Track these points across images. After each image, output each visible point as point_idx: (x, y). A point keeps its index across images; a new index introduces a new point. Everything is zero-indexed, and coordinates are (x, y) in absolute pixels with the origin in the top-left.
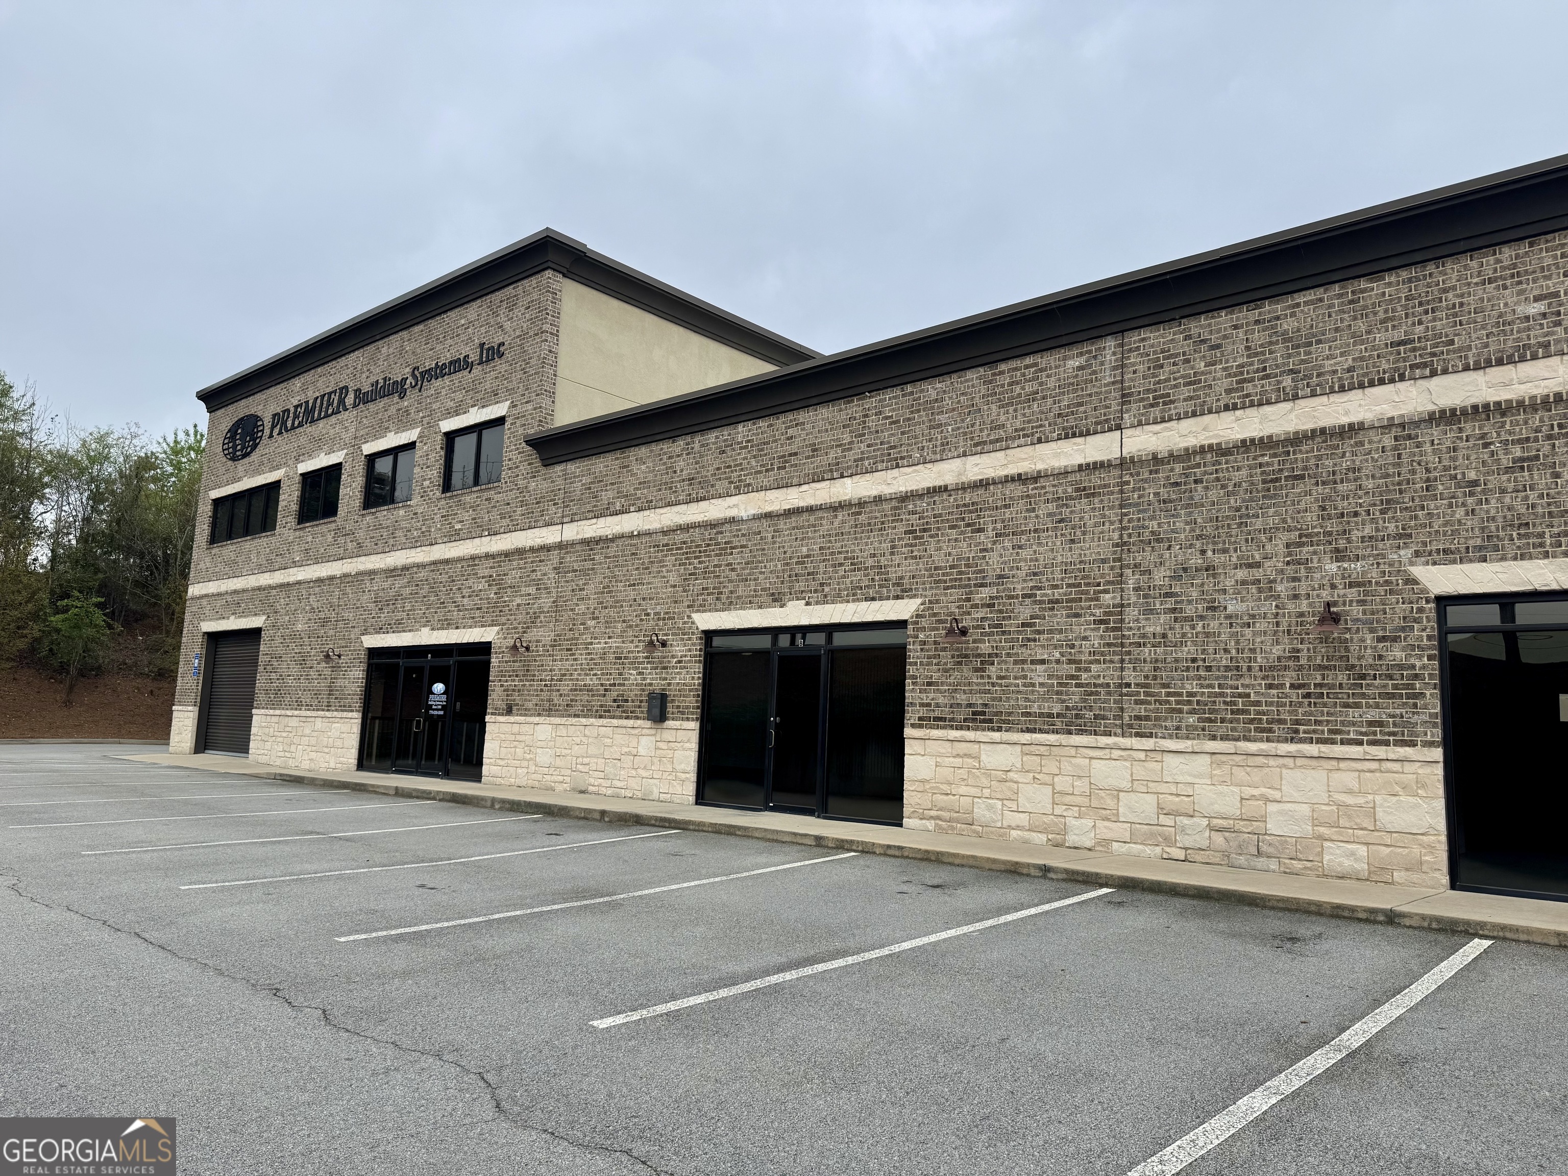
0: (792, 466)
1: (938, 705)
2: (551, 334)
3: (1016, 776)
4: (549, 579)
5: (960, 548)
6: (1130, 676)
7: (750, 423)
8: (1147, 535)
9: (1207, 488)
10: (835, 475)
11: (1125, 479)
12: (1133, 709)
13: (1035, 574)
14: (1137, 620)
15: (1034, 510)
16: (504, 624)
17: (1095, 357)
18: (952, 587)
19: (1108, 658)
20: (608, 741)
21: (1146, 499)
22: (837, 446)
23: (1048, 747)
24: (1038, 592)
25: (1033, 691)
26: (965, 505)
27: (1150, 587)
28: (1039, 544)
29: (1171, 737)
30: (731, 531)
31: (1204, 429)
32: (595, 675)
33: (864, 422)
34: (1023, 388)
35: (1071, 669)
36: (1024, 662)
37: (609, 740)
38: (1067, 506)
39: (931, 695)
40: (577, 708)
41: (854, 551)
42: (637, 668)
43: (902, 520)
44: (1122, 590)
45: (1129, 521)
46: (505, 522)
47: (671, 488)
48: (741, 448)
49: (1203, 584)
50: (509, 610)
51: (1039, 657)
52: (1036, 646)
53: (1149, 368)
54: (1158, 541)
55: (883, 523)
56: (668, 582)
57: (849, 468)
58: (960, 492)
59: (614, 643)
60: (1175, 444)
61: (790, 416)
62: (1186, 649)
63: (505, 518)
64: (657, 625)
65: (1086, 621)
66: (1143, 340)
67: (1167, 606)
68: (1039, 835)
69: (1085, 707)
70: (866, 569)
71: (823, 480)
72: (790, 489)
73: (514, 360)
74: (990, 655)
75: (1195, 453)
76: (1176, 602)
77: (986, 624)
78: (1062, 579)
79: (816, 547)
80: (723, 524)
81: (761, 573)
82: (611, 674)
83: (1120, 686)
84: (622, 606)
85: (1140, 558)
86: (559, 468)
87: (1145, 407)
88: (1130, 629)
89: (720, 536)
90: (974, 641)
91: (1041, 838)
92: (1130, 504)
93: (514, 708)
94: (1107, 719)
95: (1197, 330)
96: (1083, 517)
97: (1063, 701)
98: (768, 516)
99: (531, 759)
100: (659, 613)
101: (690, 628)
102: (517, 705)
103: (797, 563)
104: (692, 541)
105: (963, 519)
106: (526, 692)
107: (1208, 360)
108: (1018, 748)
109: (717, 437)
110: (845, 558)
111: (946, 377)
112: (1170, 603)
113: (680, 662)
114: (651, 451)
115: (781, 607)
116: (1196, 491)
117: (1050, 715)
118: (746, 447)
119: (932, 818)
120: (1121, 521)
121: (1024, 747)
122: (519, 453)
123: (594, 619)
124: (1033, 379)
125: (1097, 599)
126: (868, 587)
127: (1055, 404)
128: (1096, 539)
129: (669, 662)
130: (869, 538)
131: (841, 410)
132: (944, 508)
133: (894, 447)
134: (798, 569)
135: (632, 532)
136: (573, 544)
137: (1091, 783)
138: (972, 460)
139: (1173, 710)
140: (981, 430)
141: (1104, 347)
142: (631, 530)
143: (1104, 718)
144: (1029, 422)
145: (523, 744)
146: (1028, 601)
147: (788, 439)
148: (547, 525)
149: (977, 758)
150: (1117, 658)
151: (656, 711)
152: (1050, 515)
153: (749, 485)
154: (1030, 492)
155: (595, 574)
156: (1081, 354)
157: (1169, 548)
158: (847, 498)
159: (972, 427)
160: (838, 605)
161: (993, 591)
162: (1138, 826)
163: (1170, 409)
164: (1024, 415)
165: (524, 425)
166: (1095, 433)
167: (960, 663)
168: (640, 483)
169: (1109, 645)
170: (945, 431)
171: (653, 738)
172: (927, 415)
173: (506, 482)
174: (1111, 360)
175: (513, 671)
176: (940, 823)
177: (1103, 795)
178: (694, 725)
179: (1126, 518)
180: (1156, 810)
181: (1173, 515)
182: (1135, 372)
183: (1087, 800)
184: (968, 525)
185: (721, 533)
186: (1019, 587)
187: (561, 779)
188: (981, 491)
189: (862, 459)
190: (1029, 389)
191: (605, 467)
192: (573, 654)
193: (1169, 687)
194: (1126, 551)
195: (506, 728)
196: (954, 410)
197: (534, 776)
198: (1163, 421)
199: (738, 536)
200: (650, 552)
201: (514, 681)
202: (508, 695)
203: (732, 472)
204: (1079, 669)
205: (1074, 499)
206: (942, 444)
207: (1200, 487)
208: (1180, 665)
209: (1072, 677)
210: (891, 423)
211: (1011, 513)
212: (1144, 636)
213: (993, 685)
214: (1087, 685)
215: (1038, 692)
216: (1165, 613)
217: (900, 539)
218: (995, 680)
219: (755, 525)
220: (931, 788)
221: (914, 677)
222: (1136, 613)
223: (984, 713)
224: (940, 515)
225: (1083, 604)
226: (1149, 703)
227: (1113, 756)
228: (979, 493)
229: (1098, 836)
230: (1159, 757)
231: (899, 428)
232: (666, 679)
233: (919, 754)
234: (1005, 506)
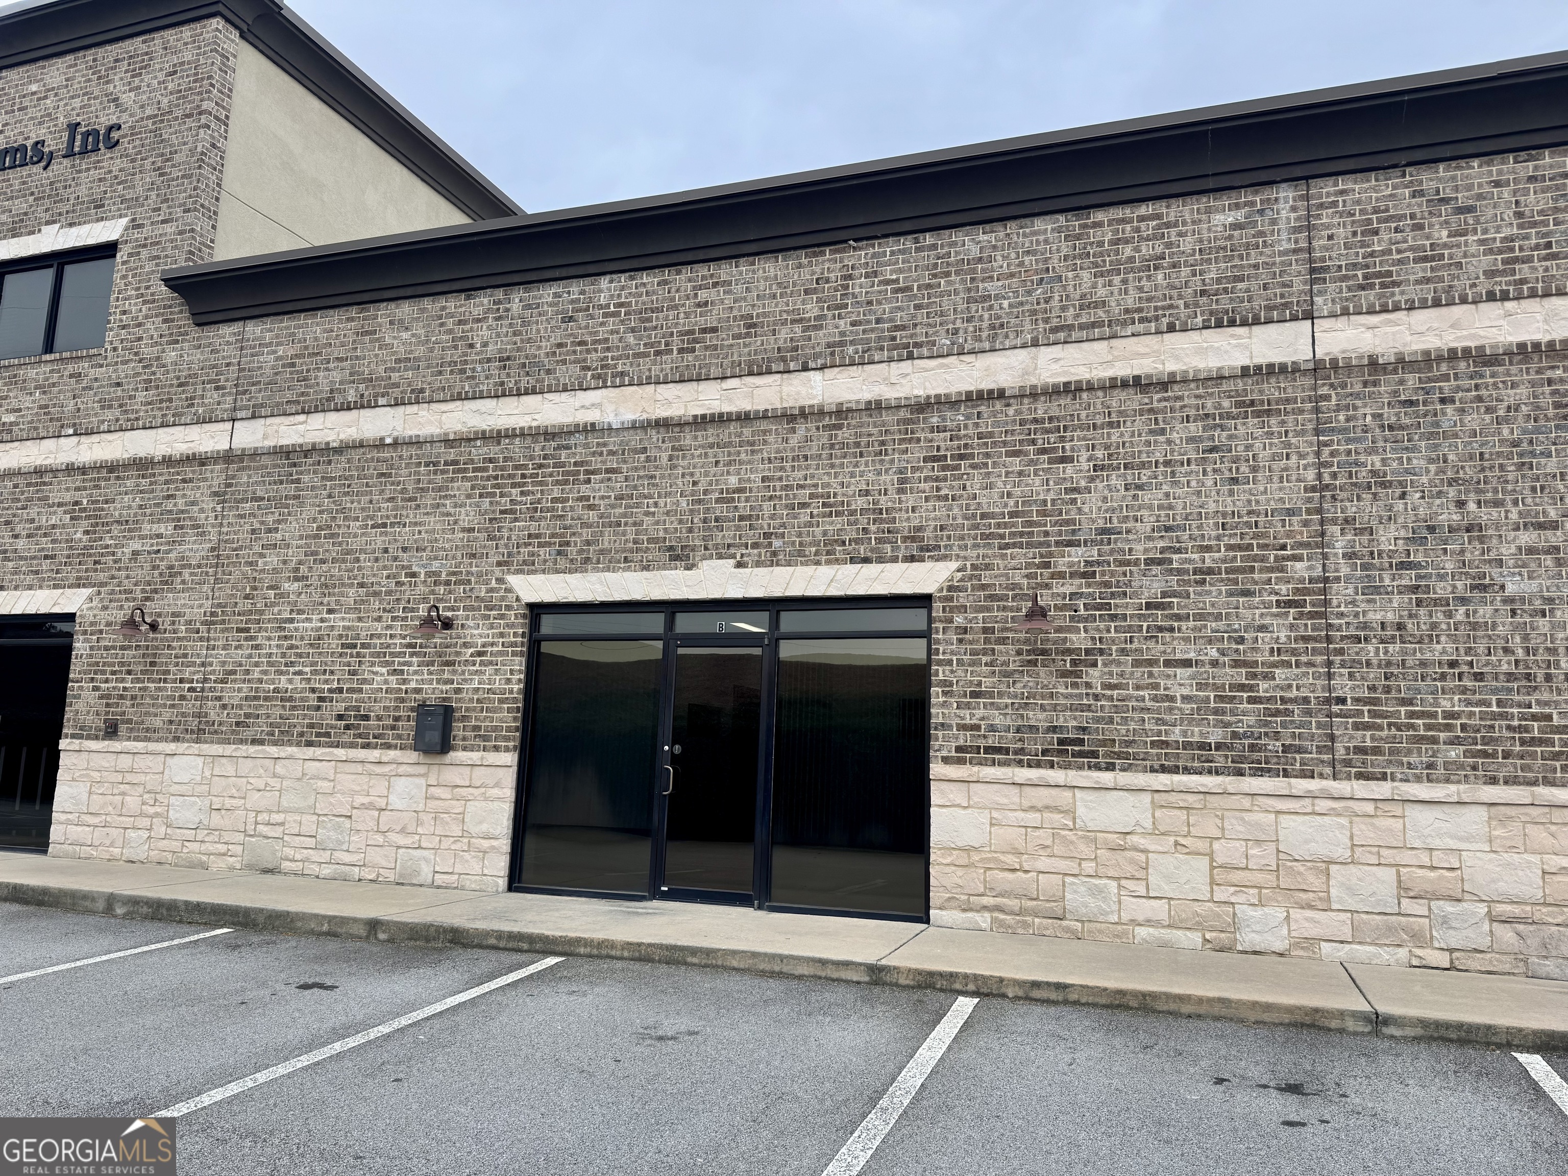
0: (707, 348)
1: (992, 728)
2: (216, 118)
3: (1142, 841)
4: (202, 510)
5: (1027, 485)
6: (1343, 685)
7: (623, 277)
8: (1363, 475)
9: (1462, 411)
10: (792, 366)
11: (1324, 391)
12: (1352, 737)
13: (1168, 529)
14: (1353, 603)
15: (1163, 432)
16: (102, 584)
17: (1261, 212)
18: (1014, 545)
19: (1304, 659)
20: (325, 786)
21: (1360, 422)
22: (794, 321)
23: (1201, 796)
24: (1175, 557)
25: (1171, 709)
26: (1035, 421)
27: (1372, 553)
28: (1175, 483)
29: (1418, 779)
30: (586, 446)
31: (1452, 326)
32: (299, 673)
33: (846, 287)
34: (1137, 250)
35: (1240, 676)
36: (1151, 663)
37: (326, 784)
38: (1223, 428)
39: (980, 713)
40: (260, 728)
41: (828, 485)
42: (387, 663)
43: (919, 440)
44: (1325, 556)
45: (1332, 454)
46: (109, 415)
47: (463, 371)
48: (606, 315)
49: (1462, 552)
50: (115, 562)
51: (1179, 656)
52: (1174, 639)
53: (1355, 234)
54: (1384, 485)
55: (883, 443)
56: (456, 522)
57: (816, 356)
58: (1026, 401)
59: (339, 621)
60: (1405, 345)
61: (702, 270)
62: (1439, 647)
63: (110, 407)
64: (433, 592)
65: (1263, 602)
66: (1342, 192)
67: (1403, 582)
68: (1188, 933)
69: (1266, 734)
70: (852, 513)
71: (769, 372)
72: (703, 385)
73: (140, 152)
74: (1088, 652)
75: (1440, 359)
76: (1419, 577)
77: (1081, 603)
78: (1218, 538)
79: (757, 477)
80: (570, 433)
81: (647, 514)
82: (332, 672)
83: (1328, 701)
84: (357, 560)
85: (1354, 509)
86: (227, 331)
87: (1349, 289)
88: (1342, 615)
89: (564, 453)
90: (1059, 630)
91: (1193, 939)
92: (1333, 430)
93: (123, 728)
94: (1306, 752)
95: (1433, 185)
96: (1252, 446)
97: (1227, 725)
98: (663, 424)
99: (157, 815)
100: (437, 574)
101: (503, 599)
102: (129, 721)
103: (718, 501)
104: (506, 459)
105: (1033, 442)
106: (148, 700)
107: (1454, 226)
108: (1146, 798)
109: (556, 295)
110: (812, 496)
111: (998, 226)
112: (1408, 578)
113: (480, 654)
114: (423, 310)
115: (688, 568)
116: (1444, 414)
117: (1204, 746)
118: (613, 315)
119: (985, 908)
120: (1318, 454)
121: (1156, 795)
122: (144, 302)
123: (297, 579)
124: (1155, 237)
125: (1282, 570)
126: (857, 541)
127: (1194, 275)
128: (1275, 479)
129: (458, 654)
130: (856, 466)
131: (800, 266)
132: (996, 424)
133: (903, 328)
134: (721, 510)
135: (382, 439)
136: (255, 454)
137: (1278, 851)
138: (1046, 354)
139: (1421, 739)
140: (1064, 309)
141: (1276, 199)
142: (379, 435)
143: (1300, 750)
144: (1149, 300)
145: (140, 789)
146: (1156, 569)
147: (699, 305)
148: (201, 421)
149: (1071, 812)
150: (1319, 659)
151: (434, 736)
152: (1190, 440)
153: (622, 374)
154: (1155, 404)
155: (301, 505)
156: (1237, 206)
157: (1403, 496)
158: (815, 402)
159: (1046, 302)
160: (800, 569)
161: (1093, 553)
162: (1364, 916)
163: (1393, 294)
164: (1140, 289)
165: (158, 257)
166: (1269, 321)
167: (1034, 663)
168: (398, 361)
169: (1305, 639)
170: (996, 307)
171: (422, 781)
172: (963, 281)
173: (115, 349)
174: (1288, 219)
175: (122, 664)
176: (1002, 916)
177: (1302, 869)
178: (510, 759)
179: (1326, 451)
180: (1395, 892)
181: (1407, 449)
182: (1330, 238)
183: (1272, 877)
184: (1043, 451)
185: (568, 447)
186: (1139, 547)
187: (222, 848)
188: (1065, 401)
189: (842, 344)
190: (1146, 249)
191: (325, 331)
192: (251, 638)
193: (1411, 704)
194: (1328, 498)
195: (106, 761)
196: (1012, 275)
197: (163, 844)
198: (1385, 310)
199: (601, 454)
200: (418, 473)
201: (123, 680)
202: (108, 705)
203: (588, 351)
204: (1254, 676)
205: (1233, 418)
206: (992, 327)
207: (1449, 409)
208: (1430, 671)
209: (1242, 687)
210: (896, 291)
211: (1122, 435)
212: (1365, 626)
213: (1096, 697)
214: (1269, 700)
215: (1180, 709)
216: (1400, 593)
217: (915, 469)
218: (1099, 690)
219: (635, 439)
220: (982, 860)
221: (946, 683)
222: (1350, 591)
223: (1081, 742)
224: (991, 435)
225: (1256, 576)
226: (1380, 728)
227: (1317, 809)
228: (1062, 402)
229: (1293, 934)
230: (1397, 809)
231: (911, 298)
232: (447, 681)
233: (958, 806)
234: (1111, 425)
